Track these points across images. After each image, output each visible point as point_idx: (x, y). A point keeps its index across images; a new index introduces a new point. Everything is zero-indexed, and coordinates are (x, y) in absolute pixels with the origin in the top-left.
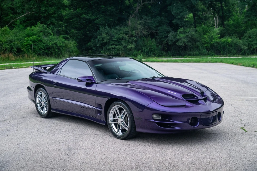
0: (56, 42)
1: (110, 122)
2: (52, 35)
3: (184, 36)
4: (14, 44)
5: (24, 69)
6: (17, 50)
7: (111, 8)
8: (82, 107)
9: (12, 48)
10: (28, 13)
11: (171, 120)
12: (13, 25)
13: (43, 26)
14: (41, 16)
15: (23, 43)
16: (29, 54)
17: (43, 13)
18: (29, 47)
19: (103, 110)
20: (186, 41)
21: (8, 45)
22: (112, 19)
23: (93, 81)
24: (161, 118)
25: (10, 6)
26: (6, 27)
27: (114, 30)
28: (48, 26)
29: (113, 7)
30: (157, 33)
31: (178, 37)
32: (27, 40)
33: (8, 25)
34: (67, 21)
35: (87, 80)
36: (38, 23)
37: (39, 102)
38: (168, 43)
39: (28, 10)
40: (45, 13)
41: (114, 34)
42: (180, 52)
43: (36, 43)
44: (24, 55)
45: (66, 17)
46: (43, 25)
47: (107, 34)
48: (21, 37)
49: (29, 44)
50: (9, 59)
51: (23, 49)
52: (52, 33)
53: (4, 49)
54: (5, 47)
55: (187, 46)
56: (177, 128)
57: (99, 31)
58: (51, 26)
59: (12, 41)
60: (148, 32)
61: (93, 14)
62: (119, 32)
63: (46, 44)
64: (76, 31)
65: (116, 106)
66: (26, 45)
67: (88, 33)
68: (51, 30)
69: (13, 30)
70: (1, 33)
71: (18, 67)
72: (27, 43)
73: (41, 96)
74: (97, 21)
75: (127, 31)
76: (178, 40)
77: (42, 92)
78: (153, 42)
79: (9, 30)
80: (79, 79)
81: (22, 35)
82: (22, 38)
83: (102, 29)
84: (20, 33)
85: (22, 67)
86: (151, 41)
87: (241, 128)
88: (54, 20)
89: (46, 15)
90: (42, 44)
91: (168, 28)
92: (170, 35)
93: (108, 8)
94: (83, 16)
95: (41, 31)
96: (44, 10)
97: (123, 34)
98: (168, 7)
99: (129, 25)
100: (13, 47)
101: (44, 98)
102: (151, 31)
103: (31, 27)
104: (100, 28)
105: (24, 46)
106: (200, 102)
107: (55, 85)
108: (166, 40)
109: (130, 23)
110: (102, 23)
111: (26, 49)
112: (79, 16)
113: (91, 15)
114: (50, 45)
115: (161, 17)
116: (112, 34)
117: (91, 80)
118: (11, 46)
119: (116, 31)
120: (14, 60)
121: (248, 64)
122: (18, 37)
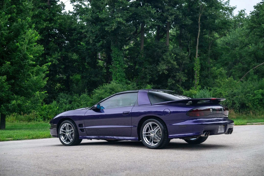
4: (236, 98)
6: (239, 106)
16: (256, 110)
18: (258, 102)
21: (229, 99)
44: (249, 112)
48: (249, 90)
49: (258, 99)
51: (248, 104)
54: (225, 102)
59: (235, 94)
72: (255, 97)
100: (235, 102)
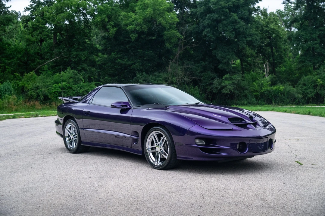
0: (87, 90)
1: (147, 151)
2: (84, 82)
3: (229, 83)
4: (40, 91)
5: (52, 117)
6: (43, 98)
7: (148, 53)
8: (116, 136)
9: (39, 96)
10: (57, 58)
11: (216, 144)
12: (40, 71)
13: (73, 72)
14: (71, 60)
15: (51, 90)
16: (57, 102)
17: (74, 58)
18: (57, 95)
19: (139, 138)
20: (232, 88)
21: (33, 91)
22: (150, 64)
23: (129, 107)
24: (205, 143)
25: (37, 51)
26: (32, 73)
27: (153, 76)
28: (79, 72)
29: (151, 51)
30: (200, 80)
31: (223, 84)
32: (56, 86)
33: (35, 70)
34: (100, 67)
35: (121, 105)
36: (68, 68)
37: (68, 136)
38: (212, 91)
39: (57, 55)
40: (75, 58)
41: (152, 81)
42: (227, 100)
43: (65, 90)
44: (51, 103)
45: (99, 63)
46: (73, 70)
47: (145, 81)
48: (48, 83)
49: (57, 92)
50: (34, 108)
52: (83, 80)
53: (29, 96)
54: (31, 94)
55: (234, 94)
56: (224, 154)
57: (135, 77)
58: (82, 72)
59: (38, 87)
60: (190, 79)
61: (129, 59)
62: (158, 79)
63: (76, 91)
64: (110, 78)
65: (154, 133)
66: (54, 93)
67: (123, 79)
68: (82, 76)
69: (40, 76)
70: (27, 79)
71: (44, 115)
72: (55, 90)
73: (70, 128)
74: (134, 66)
75: (167, 78)
76: (223, 88)
77: (71, 124)
78: (196, 89)
79: (35, 75)
80: (113, 105)
81: (50, 82)
82: (50, 84)
83: (139, 75)
84: (48, 79)
85: (49, 115)
86: (194, 88)
87: (296, 162)
88: (85, 66)
89: (77, 60)
90: (72, 91)
91: (212, 74)
92: (215, 81)
93: (146, 52)
94: (118, 61)
95: (71, 78)
96: (74, 55)
97: (162, 81)
98: (213, 51)
99: (169, 71)
100: (40, 94)
101: (74, 131)
102: (193, 78)
103: (60, 73)
104: (136, 74)
105: (51, 93)
106: (248, 126)
107: (86, 114)
108: (210, 88)
109: (169, 69)
110: (139, 68)
111: (53, 96)
112: (114, 61)
113: (127, 60)
114: (81, 92)
115: (205, 62)
116: (150, 81)
117: (127, 106)
118: (37, 93)
119: (154, 77)
120: (41, 109)
121: (303, 111)
122: (45, 83)
